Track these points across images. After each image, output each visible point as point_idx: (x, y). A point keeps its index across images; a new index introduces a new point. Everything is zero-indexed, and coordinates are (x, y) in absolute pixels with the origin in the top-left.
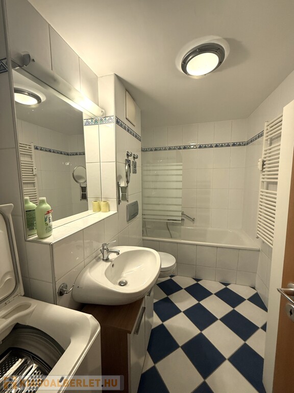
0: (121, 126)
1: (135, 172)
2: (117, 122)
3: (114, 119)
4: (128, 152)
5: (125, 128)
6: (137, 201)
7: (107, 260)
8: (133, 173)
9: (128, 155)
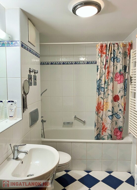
0: (25, 48)
1: (35, 84)
2: (22, 46)
3: (19, 43)
4: (30, 69)
5: (28, 50)
6: (37, 109)
7: (17, 159)
8: (34, 85)
9: (30, 71)
